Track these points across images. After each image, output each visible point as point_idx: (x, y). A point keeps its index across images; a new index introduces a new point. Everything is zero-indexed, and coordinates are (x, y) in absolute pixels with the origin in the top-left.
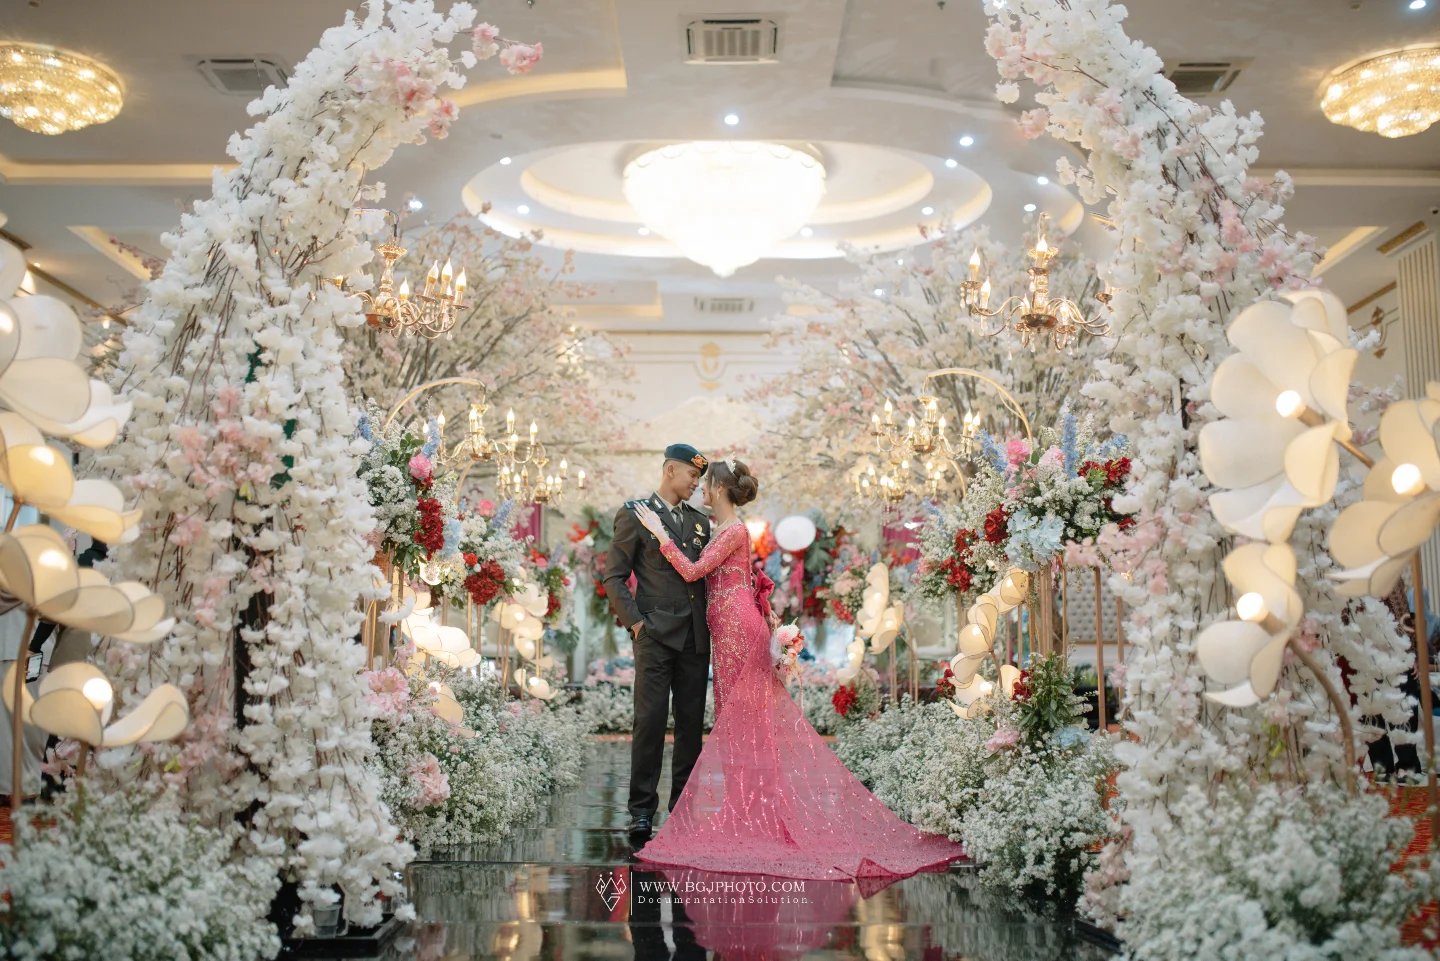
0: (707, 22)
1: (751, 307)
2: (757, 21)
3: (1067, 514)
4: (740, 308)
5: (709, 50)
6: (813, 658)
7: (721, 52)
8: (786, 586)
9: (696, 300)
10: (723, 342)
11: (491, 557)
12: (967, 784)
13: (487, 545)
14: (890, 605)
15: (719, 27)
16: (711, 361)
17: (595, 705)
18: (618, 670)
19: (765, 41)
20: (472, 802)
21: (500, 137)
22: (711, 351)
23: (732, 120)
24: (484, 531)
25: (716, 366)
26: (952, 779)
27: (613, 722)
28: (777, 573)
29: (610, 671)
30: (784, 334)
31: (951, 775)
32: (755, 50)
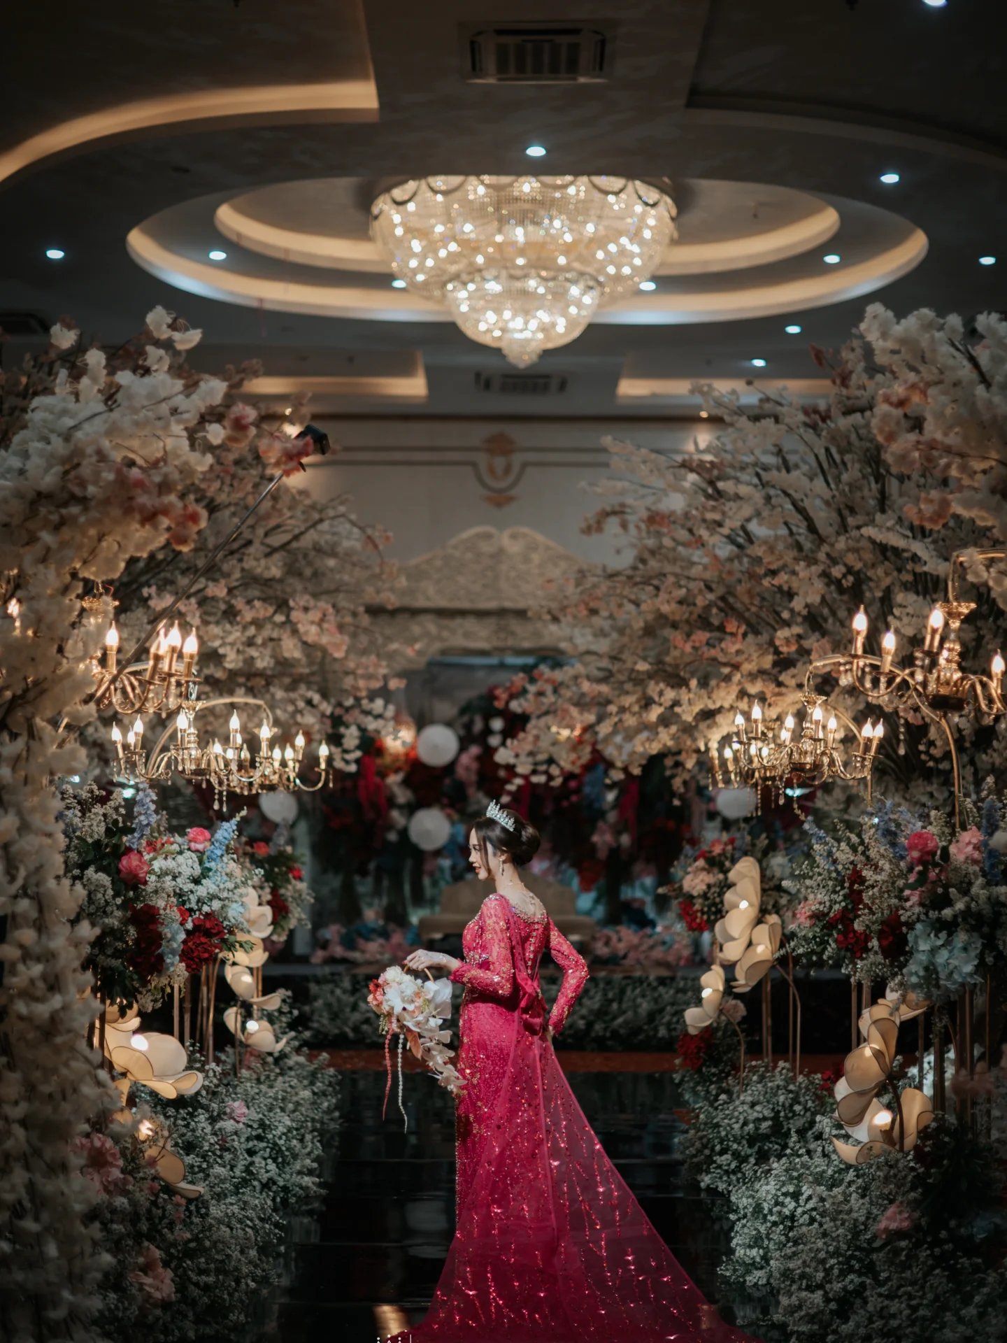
0: (500, 32)
1: (563, 386)
2: (576, 32)
3: (986, 929)
4: (546, 388)
5: (502, 68)
6: (653, 924)
7: (521, 69)
8: (612, 817)
9: (478, 375)
10: (516, 432)
11: (206, 909)
12: (851, 1270)
13: (201, 891)
14: (759, 921)
15: (518, 39)
16: (499, 462)
17: (328, 1005)
18: (361, 942)
19: (585, 56)
20: (197, 1285)
21: (186, 171)
22: (500, 446)
23: (536, 151)
24: (198, 871)
25: (508, 470)
26: (833, 1261)
27: (356, 1029)
28: (600, 797)
29: (349, 943)
30: (614, 513)
31: (832, 1255)
32: (573, 67)
